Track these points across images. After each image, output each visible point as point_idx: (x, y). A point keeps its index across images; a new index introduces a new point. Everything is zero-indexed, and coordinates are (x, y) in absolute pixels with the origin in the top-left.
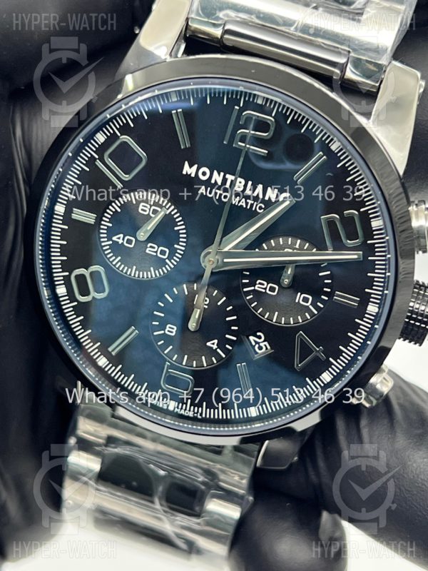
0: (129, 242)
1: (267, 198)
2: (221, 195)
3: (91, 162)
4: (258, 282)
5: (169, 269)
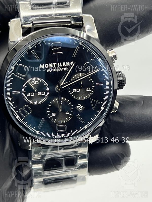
0: (32, 94)
1: (67, 65)
2: (54, 70)
3: (12, 76)
4: (73, 90)
5: (47, 97)
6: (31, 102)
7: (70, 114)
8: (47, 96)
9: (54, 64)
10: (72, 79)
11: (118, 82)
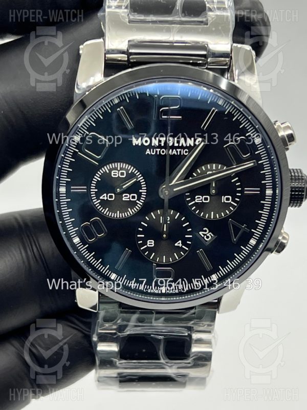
0: (111, 197)
1: (188, 145)
2: (160, 151)
3: (75, 155)
4: (196, 198)
5: (140, 206)
6: (106, 212)
7: (183, 247)
8: (140, 203)
9: (163, 139)
10: (195, 175)
11: (292, 191)
